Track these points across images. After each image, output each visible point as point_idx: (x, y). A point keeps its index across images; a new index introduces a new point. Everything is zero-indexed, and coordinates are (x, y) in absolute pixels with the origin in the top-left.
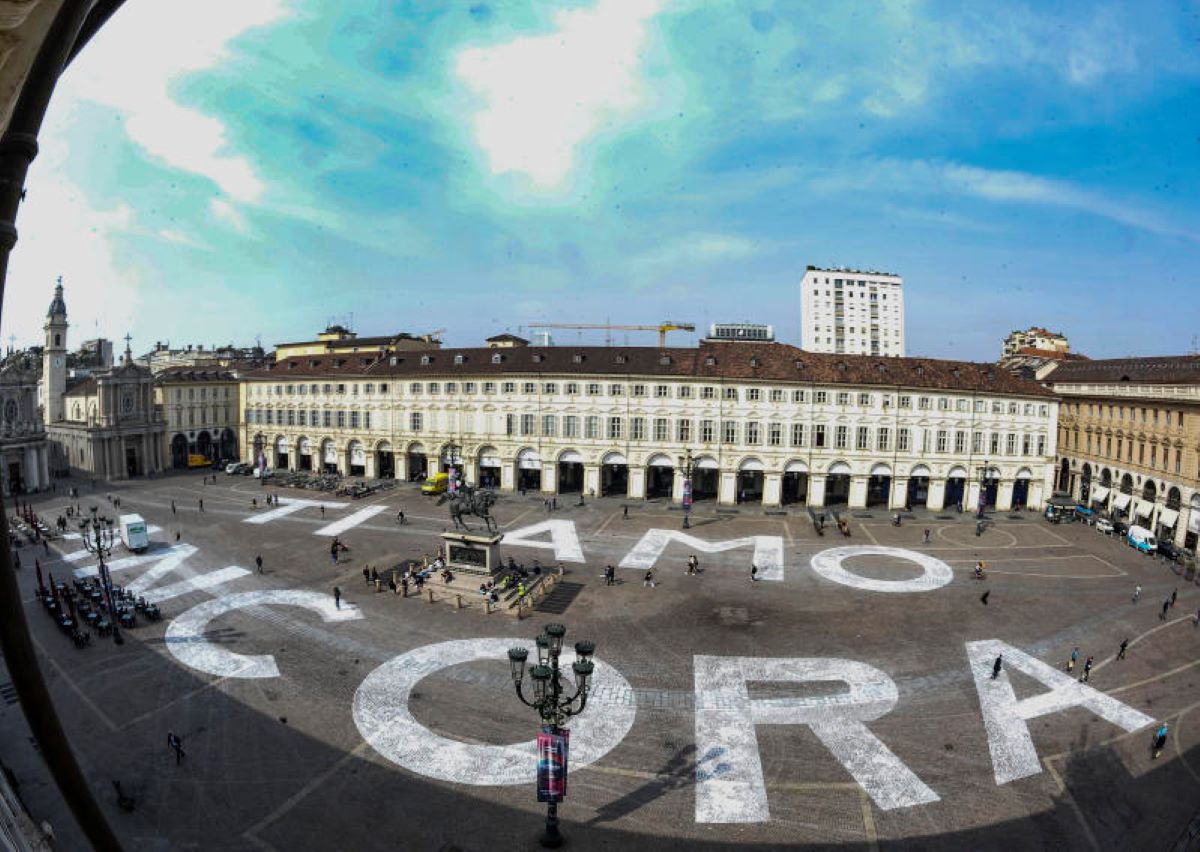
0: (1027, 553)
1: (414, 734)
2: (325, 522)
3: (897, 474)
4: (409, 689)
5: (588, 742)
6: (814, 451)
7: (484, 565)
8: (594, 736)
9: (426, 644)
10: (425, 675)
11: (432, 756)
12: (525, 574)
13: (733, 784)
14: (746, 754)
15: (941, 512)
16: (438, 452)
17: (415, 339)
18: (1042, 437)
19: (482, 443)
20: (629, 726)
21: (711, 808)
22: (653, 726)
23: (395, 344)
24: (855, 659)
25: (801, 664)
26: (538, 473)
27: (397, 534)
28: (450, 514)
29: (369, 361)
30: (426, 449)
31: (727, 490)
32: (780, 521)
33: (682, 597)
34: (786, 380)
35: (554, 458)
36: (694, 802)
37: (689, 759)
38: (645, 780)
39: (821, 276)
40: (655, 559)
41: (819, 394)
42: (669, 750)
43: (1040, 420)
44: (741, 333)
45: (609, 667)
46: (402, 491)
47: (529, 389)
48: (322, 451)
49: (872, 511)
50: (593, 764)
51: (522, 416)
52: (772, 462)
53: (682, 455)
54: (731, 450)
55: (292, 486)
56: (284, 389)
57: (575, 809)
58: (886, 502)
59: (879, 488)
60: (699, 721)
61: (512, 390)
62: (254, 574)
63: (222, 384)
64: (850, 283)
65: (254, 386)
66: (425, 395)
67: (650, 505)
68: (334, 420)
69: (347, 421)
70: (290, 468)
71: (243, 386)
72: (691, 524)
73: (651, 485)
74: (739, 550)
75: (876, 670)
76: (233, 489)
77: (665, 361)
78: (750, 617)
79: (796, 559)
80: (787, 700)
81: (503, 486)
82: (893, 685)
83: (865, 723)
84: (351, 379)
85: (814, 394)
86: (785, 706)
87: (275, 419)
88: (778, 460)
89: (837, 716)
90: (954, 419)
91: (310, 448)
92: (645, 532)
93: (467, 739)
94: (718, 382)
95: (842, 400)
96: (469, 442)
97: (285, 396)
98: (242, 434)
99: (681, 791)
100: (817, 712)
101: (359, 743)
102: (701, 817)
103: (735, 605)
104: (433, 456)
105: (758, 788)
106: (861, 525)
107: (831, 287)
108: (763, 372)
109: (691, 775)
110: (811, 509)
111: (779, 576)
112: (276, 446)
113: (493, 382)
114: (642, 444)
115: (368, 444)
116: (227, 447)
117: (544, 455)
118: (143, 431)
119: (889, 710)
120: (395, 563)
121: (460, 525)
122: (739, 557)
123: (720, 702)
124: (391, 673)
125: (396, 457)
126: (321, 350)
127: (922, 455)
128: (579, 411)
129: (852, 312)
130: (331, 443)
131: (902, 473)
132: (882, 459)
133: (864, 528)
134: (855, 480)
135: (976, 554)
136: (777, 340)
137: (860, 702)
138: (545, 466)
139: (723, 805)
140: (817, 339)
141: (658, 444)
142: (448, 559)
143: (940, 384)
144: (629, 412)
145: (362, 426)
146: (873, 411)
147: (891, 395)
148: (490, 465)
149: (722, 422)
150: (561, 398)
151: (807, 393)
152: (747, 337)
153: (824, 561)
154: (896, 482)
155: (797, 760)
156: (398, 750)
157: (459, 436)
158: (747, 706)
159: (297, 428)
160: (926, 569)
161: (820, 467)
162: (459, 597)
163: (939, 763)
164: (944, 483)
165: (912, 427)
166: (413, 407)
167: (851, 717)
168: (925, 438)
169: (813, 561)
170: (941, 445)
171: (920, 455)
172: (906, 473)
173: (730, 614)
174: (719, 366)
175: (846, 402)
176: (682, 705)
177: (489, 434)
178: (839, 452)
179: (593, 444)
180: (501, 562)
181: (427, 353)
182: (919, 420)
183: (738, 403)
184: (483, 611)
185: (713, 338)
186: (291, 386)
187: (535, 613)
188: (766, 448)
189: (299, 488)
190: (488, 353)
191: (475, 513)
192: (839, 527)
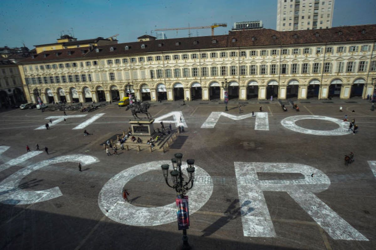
1: (125, 207)
2: (77, 124)
3: (323, 83)
5: (196, 201)
6: (281, 75)
7: (148, 132)
8: (198, 198)
9: (127, 168)
10: (128, 180)
11: (134, 216)
12: (164, 134)
13: (257, 218)
14: (261, 204)
16: (123, 88)
17: (105, 40)
19: (141, 83)
20: (211, 192)
21: (249, 229)
22: (221, 192)
23: (96, 43)
24: (305, 164)
25: (281, 165)
27: (110, 124)
28: (132, 113)
29: (86, 51)
30: (118, 88)
31: (243, 94)
32: (266, 106)
33: (227, 138)
34: (268, 46)
35: (171, 86)
36: (242, 226)
37: (237, 207)
38: (220, 216)
40: (215, 124)
41: (284, 50)
42: (228, 203)
44: (248, 26)
45: (201, 169)
47: (158, 59)
48: (71, 93)
49: (310, 100)
50: (199, 210)
51: (157, 70)
52: (262, 82)
53: (223, 81)
54: (244, 78)
55: (58, 110)
56: (45, 67)
57: (194, 231)
58: (317, 96)
59: (313, 90)
60: (239, 190)
61: (151, 60)
65: (28, 67)
66: (114, 65)
67: (211, 103)
68: (74, 79)
69: (80, 79)
71: (20, 67)
72: (228, 109)
73: (211, 95)
74: (250, 119)
75: (317, 170)
76: (26, 116)
77: (214, 42)
78: (256, 146)
79: (274, 121)
80: (276, 181)
81: (152, 100)
82: (327, 177)
83: (315, 194)
84: (79, 60)
85: (281, 50)
86: (275, 183)
87: (43, 81)
88: (264, 80)
89: (300, 189)
90: (359, 55)
91: (64, 92)
92: (210, 113)
93: (148, 206)
94: (237, 49)
95: (295, 53)
96: (136, 83)
97: (46, 71)
98: (26, 90)
99: (235, 220)
100: (290, 187)
102: (246, 234)
103: (249, 141)
104: (121, 90)
105: (268, 220)
106: (305, 106)
108: (257, 42)
109: (239, 213)
110: (280, 100)
111: (267, 129)
112: (46, 94)
113: (143, 57)
114: (207, 78)
115: (92, 88)
116: (19, 95)
117: (167, 86)
119: (327, 188)
120: (111, 136)
121: (136, 118)
122: (250, 121)
123: (247, 182)
124: (114, 182)
125: (105, 92)
126: (60, 47)
127: (338, 74)
128: (180, 66)
129: (304, 8)
130: (74, 89)
131: (326, 83)
132: (315, 77)
133: (306, 108)
134: (301, 87)
135: (371, 119)
136: (264, 27)
137: (310, 183)
138: (168, 90)
139: (254, 228)
140: (284, 25)
141: (213, 78)
142: (133, 131)
143: (351, 39)
144: (200, 65)
145: (88, 81)
146: (311, 56)
147: (321, 47)
148: (146, 92)
149: (240, 67)
150: (172, 61)
151: (278, 51)
152: (250, 27)
153: (287, 122)
154: (323, 87)
155: (284, 208)
156: (120, 216)
157: (131, 81)
158: (259, 183)
159: (56, 84)
160: (340, 126)
161: (284, 83)
162: (139, 147)
163: (362, 219)
164: (350, 86)
165: (333, 62)
166: (110, 70)
167: (307, 190)
168: (340, 66)
169: (282, 122)
170: (349, 69)
171: (336, 74)
172: (328, 83)
173: (247, 145)
174: (237, 42)
175: (297, 53)
176: (232, 183)
177: (144, 79)
178: (293, 75)
179: (186, 80)
180: (154, 130)
181: (112, 46)
182: (336, 58)
183: (246, 58)
184: (149, 151)
185: (235, 29)
186: (48, 65)
187: (170, 150)
188: (259, 76)
189: (62, 110)
190: (139, 44)
191: (142, 112)
192: (294, 108)
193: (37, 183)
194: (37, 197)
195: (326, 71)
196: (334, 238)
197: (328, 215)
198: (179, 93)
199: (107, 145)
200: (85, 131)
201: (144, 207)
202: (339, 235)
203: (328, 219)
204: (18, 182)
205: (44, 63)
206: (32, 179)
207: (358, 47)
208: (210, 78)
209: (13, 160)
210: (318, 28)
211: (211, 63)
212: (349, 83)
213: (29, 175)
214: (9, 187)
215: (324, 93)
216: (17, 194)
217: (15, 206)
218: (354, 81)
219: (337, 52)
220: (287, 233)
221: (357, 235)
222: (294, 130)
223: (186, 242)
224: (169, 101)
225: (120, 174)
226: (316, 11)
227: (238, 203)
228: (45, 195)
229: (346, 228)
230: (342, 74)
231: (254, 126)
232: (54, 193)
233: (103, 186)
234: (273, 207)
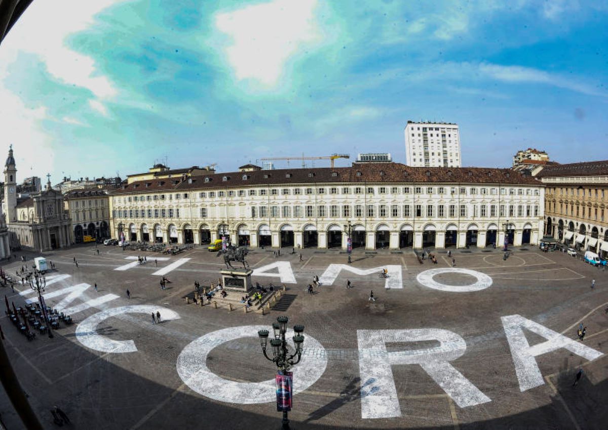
0: (531, 268)
1: (210, 378)
2: (158, 268)
3: (460, 229)
4: (206, 354)
5: (303, 379)
6: (416, 219)
7: (243, 287)
8: (306, 375)
9: (214, 330)
10: (215, 346)
11: (220, 390)
12: (265, 291)
13: (381, 397)
14: (387, 381)
15: (484, 248)
16: (216, 228)
17: (201, 169)
18: (536, 207)
19: (239, 223)
20: (324, 369)
21: (370, 410)
22: (337, 368)
23: (190, 172)
24: (442, 328)
25: (414, 332)
26: (270, 237)
27: (196, 273)
28: (224, 261)
29: (177, 182)
30: (209, 227)
31: (371, 242)
32: (399, 257)
33: (349, 299)
34: (399, 182)
35: (278, 229)
36: (361, 408)
37: (357, 385)
38: (334, 397)
39: (415, 126)
40: (334, 280)
41: (417, 189)
42: (346, 381)
43: (535, 197)
44: (374, 158)
45: (312, 338)
46: (198, 250)
47: (263, 192)
48: (155, 231)
50: (306, 390)
51: (260, 207)
52: (393, 226)
53: (345, 224)
54: (371, 220)
55: (139, 250)
56: (133, 199)
57: (298, 414)
58: (456, 245)
59: (451, 237)
60: (361, 365)
61: (254, 194)
62: (121, 297)
63: (99, 198)
64: (431, 129)
65: (117, 198)
66: (208, 199)
67: (330, 251)
68: (160, 214)
69: (167, 214)
70: (138, 241)
71: (111, 198)
72: (351, 261)
73: (330, 241)
74: (378, 273)
75: (454, 334)
76: (108, 253)
77: (334, 175)
78: (385, 308)
79: (409, 276)
80: (408, 352)
81: (251, 245)
82: (463, 341)
83: (450, 362)
84: (168, 192)
85: (414, 189)
86: (406, 354)
87: (128, 215)
88: (397, 224)
89: (434, 358)
90: (489, 199)
91: (148, 229)
92: (328, 265)
93: (238, 380)
94: (363, 185)
95: (429, 191)
96: (232, 222)
97: (134, 203)
98: (112, 223)
99: (353, 402)
100: (424, 357)
101: (180, 385)
102: (364, 416)
104: (213, 231)
105: (394, 399)
106: (442, 257)
107: (421, 132)
108: (387, 179)
109: (358, 393)
110: (415, 250)
111: (400, 286)
112: (130, 229)
113: (244, 190)
114: (324, 219)
115: (179, 226)
116: (104, 231)
117: (272, 227)
118: (59, 225)
119: (462, 355)
121: (229, 266)
122: (378, 277)
123: (372, 355)
124: (197, 346)
125: (194, 232)
126: (151, 177)
128: (290, 203)
129: (432, 145)
130: (159, 226)
131: (463, 229)
132: (452, 222)
133: (444, 259)
134: (438, 233)
135: (504, 270)
136: (393, 161)
137: (446, 351)
138: (273, 233)
139: (376, 409)
140: (414, 160)
141: (333, 219)
143: (481, 180)
144: (316, 202)
145: (175, 216)
146: (446, 196)
147: (455, 188)
148: (244, 234)
149: (366, 206)
150: (280, 197)
151: (411, 189)
152: (378, 160)
153: (424, 277)
154: (460, 234)
155: (414, 383)
156: (202, 387)
157: (226, 219)
158: (386, 356)
159: (140, 219)
160: (478, 279)
161: (419, 227)
162: (230, 305)
164: (485, 233)
165: (467, 204)
166: (201, 205)
167: (442, 359)
168: (474, 210)
169: (418, 277)
170: (483, 213)
171: (472, 219)
172: (465, 228)
173: (375, 307)
174: (363, 176)
175: (432, 193)
176: (352, 357)
177: (243, 218)
178: (429, 219)
179: (298, 221)
181: (208, 176)
182: (471, 200)
183: (374, 195)
184: (243, 311)
185: (360, 162)
186: (136, 197)
187: (271, 311)
188: (390, 218)
189: (143, 251)
190: (240, 174)
191: (237, 260)
195: (462, 215)
197: (459, 384)
198: (287, 238)
201: (233, 380)
203: (459, 388)
205: (133, 194)
206: (108, 326)
207: (487, 190)
211: (329, 201)
212: (484, 229)
213: (105, 321)
215: (462, 240)
218: (488, 227)
219: (470, 194)
220: (414, 410)
222: (431, 286)
223: (286, 425)
224: (273, 247)
225: (205, 337)
226: (445, 149)
227: (358, 382)
228: (120, 346)
230: (477, 219)
231: (385, 283)
232: (129, 347)
233: (183, 348)
234: (401, 383)
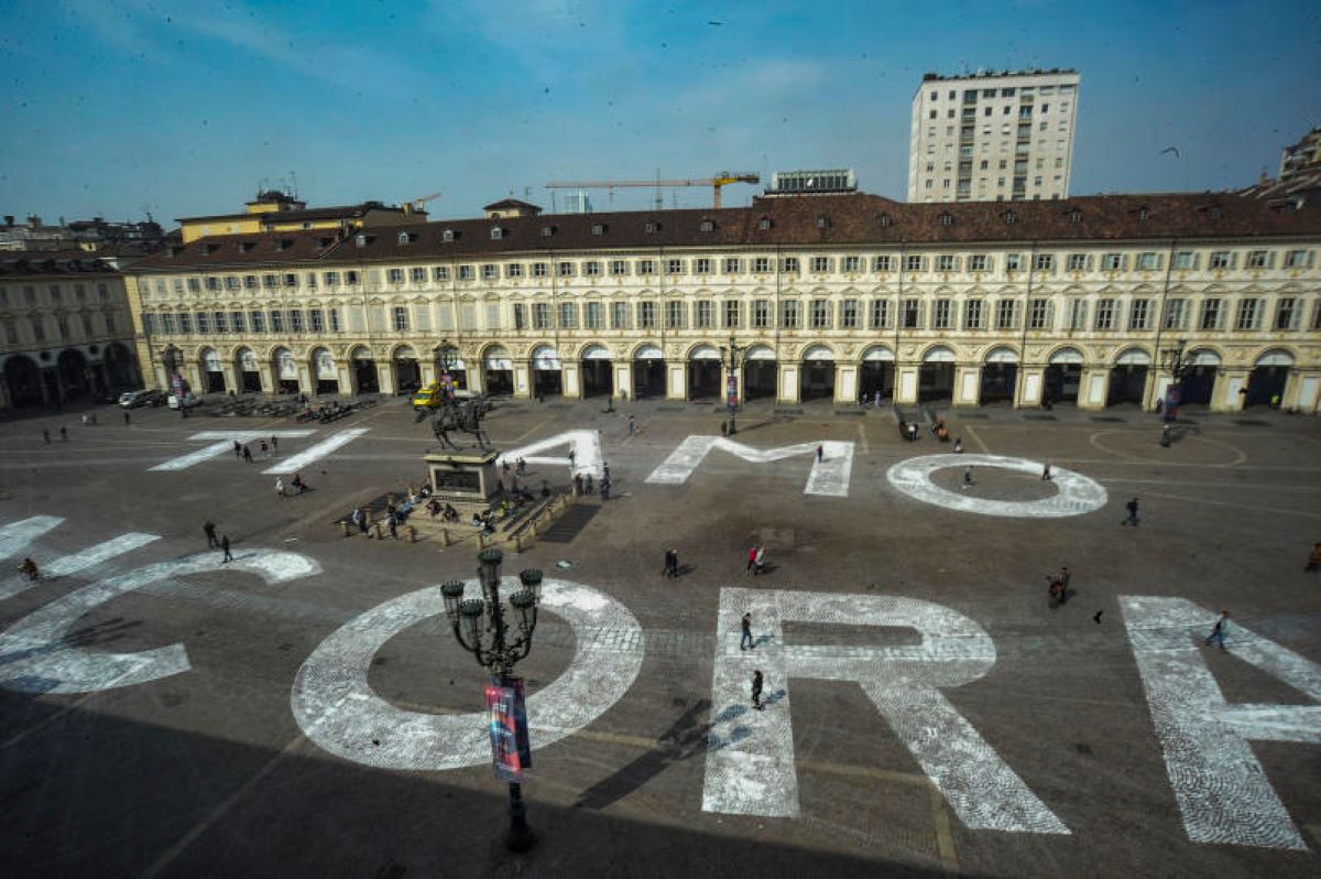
1: (369, 712)
3: (1027, 359)
4: (371, 654)
5: (581, 700)
6: (903, 333)
7: (478, 490)
8: (590, 691)
9: (401, 594)
10: (396, 631)
11: (389, 738)
12: (529, 498)
13: (753, 758)
14: (775, 718)
15: (1103, 410)
16: (431, 356)
17: (389, 209)
19: (486, 342)
20: (633, 677)
21: (723, 791)
22: (661, 677)
23: (361, 217)
24: (934, 600)
25: (858, 602)
26: (558, 373)
27: (376, 462)
29: (326, 242)
30: (417, 354)
31: (789, 386)
32: (854, 423)
33: (716, 516)
34: (865, 245)
35: (575, 355)
36: (702, 781)
37: (701, 721)
38: (643, 747)
39: (943, 88)
40: (690, 472)
41: (911, 259)
42: (679, 708)
44: (810, 182)
45: (619, 604)
46: (388, 408)
47: (539, 271)
48: (275, 364)
49: (987, 410)
50: (585, 728)
51: (533, 305)
52: (845, 351)
53: (723, 345)
54: (791, 336)
55: (233, 414)
56: (202, 284)
57: (552, 789)
58: (1011, 399)
59: (998, 382)
60: (719, 672)
61: (518, 273)
62: (166, 538)
63: (90, 280)
64: (990, 93)
65: (151, 281)
66: (408, 285)
67: (691, 408)
68: (286, 323)
69: (306, 323)
70: (228, 390)
71: (130, 282)
72: (738, 429)
73: (696, 383)
74: (796, 459)
75: (963, 618)
77: (707, 227)
78: (796, 541)
79: (868, 469)
80: (833, 648)
81: (516, 393)
82: (989, 641)
83: (943, 690)
84: (304, 266)
85: (903, 259)
86: (828, 655)
87: (194, 325)
88: (853, 346)
89: (900, 674)
90: (1130, 282)
91: (256, 359)
92: (682, 439)
93: (436, 710)
94: (773, 250)
95: (944, 266)
96: (470, 341)
97: (206, 295)
98: (142, 350)
99: (686, 763)
100: (871, 667)
101: (293, 737)
102: (708, 804)
103: (780, 526)
104: (427, 361)
105: (786, 765)
106: (968, 427)
107: (958, 105)
108: (834, 234)
109: (702, 742)
110: (899, 408)
111: (843, 491)
112: (202, 363)
114: (681, 333)
115: (339, 351)
116: (119, 368)
117: (563, 352)
119: (981, 675)
120: (368, 499)
122: (794, 468)
124: (352, 636)
125: (379, 366)
126: (253, 227)
127: (1070, 335)
128: (602, 296)
129: (987, 138)
130: (287, 353)
131: (1035, 360)
132: (1004, 342)
133: (971, 431)
134: (963, 370)
135: (1157, 472)
136: (860, 189)
137: (936, 659)
138: (566, 365)
139: (738, 787)
140: (929, 183)
141: (700, 332)
142: (434, 487)
143: (1108, 233)
144: (663, 294)
145: (328, 328)
146: (990, 277)
147: (1021, 254)
148: (499, 368)
149: (780, 303)
150: (580, 280)
151: (894, 259)
152: (819, 188)
153: (907, 473)
154: (1025, 372)
155: (842, 732)
156: (346, 737)
157: (456, 335)
158: (780, 653)
159: (232, 337)
160: (1061, 488)
161: (911, 354)
162: (446, 532)
163: (1065, 771)
164: (1106, 372)
165: (1054, 298)
166: (394, 300)
167: (923, 679)
168: (1075, 311)
169: (891, 472)
170: (1104, 319)
171: (1065, 335)
172: (1043, 359)
173: (772, 536)
174: (776, 229)
175: (950, 267)
176: (700, 650)
177: (495, 330)
178: (938, 333)
179: (621, 336)
180: (500, 485)
181: (405, 228)
182: (1065, 286)
183: (799, 277)
184: (475, 546)
185: (775, 193)
186: (213, 279)
187: (537, 544)
188: (836, 331)
189: (244, 415)
190: (484, 225)
191: (461, 426)
192: (936, 430)
193: (122, 631)
194: (112, 673)
195: (1034, 325)
196: (970, 826)
197: (967, 756)
198: (597, 376)
199: (353, 523)
200: (297, 481)
201: (424, 712)
202: (987, 817)
203: (966, 767)
204: (64, 627)
205: (200, 271)
206: (109, 619)
207: (1126, 257)
208: (691, 333)
209: (65, 560)
210: (1029, 196)
211: (694, 290)
212: (1103, 361)
213: (103, 606)
214: (35, 641)
215: (1031, 389)
216: (54, 664)
217: (37, 699)
218: (1119, 357)
219: (1067, 270)
220: (833, 804)
221: (1039, 816)
222: (923, 497)
223: (518, 822)
224: (565, 398)
225: (374, 612)
226: (1023, 149)
227: (705, 712)
228: (138, 666)
229: (1014, 793)
230: (1082, 335)
231: (806, 480)
232: (165, 663)
233: (315, 646)
234: (808, 726)
